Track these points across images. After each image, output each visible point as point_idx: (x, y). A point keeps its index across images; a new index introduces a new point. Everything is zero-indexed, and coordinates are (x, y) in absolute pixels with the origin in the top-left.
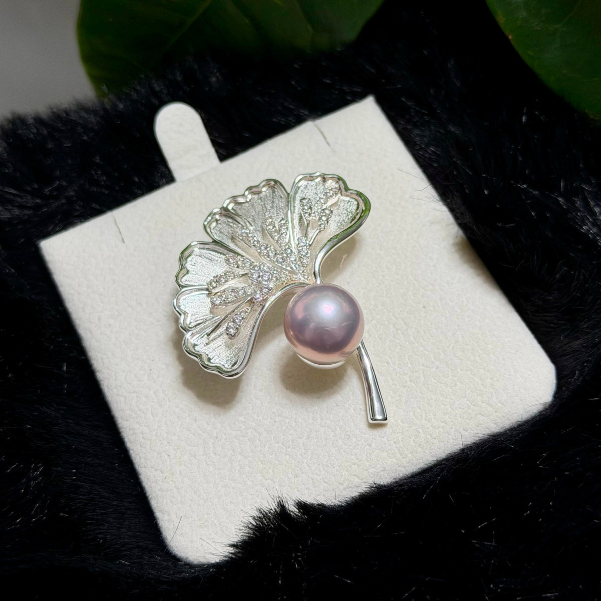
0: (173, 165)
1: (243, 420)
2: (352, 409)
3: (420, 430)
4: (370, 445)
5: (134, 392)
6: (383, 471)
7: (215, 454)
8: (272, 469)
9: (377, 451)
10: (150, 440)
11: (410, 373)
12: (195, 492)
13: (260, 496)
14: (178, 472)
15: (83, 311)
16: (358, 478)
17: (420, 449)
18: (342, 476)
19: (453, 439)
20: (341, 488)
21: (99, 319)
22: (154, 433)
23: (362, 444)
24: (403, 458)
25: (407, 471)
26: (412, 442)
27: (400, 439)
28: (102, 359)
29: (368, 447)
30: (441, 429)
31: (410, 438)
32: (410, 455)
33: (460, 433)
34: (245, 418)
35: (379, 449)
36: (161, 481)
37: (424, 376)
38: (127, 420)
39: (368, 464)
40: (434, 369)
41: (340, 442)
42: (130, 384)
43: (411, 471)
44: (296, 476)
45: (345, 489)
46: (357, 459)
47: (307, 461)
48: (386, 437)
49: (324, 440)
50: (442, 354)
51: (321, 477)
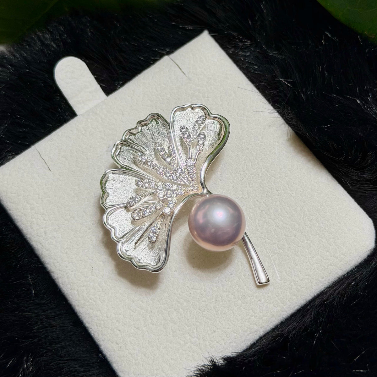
0: (72, 102)
1: (167, 295)
2: (242, 276)
3: (292, 284)
4: (260, 301)
5: (84, 286)
6: (272, 317)
7: (153, 324)
8: (196, 329)
9: (266, 304)
10: (103, 321)
11: (277, 243)
12: (145, 355)
13: (191, 351)
14: (129, 342)
15: (32, 228)
16: (257, 325)
17: (294, 297)
18: (245, 326)
19: (315, 286)
20: (246, 334)
21: (45, 233)
22: (105, 315)
23: (255, 301)
24: (284, 305)
25: (287, 313)
26: (288, 294)
27: (280, 292)
28: (54, 263)
29: (259, 302)
30: (306, 280)
31: (287, 290)
32: (288, 303)
33: (319, 281)
34: (169, 294)
35: (267, 303)
36: (117, 350)
37: (287, 243)
38: (83, 308)
39: (261, 314)
40: (293, 237)
41: (239, 302)
42: (79, 280)
43: (291, 313)
44: (214, 332)
45: (248, 335)
46: (254, 312)
47: (219, 319)
48: (270, 293)
49: (227, 302)
50: (297, 224)
51: (231, 329)
